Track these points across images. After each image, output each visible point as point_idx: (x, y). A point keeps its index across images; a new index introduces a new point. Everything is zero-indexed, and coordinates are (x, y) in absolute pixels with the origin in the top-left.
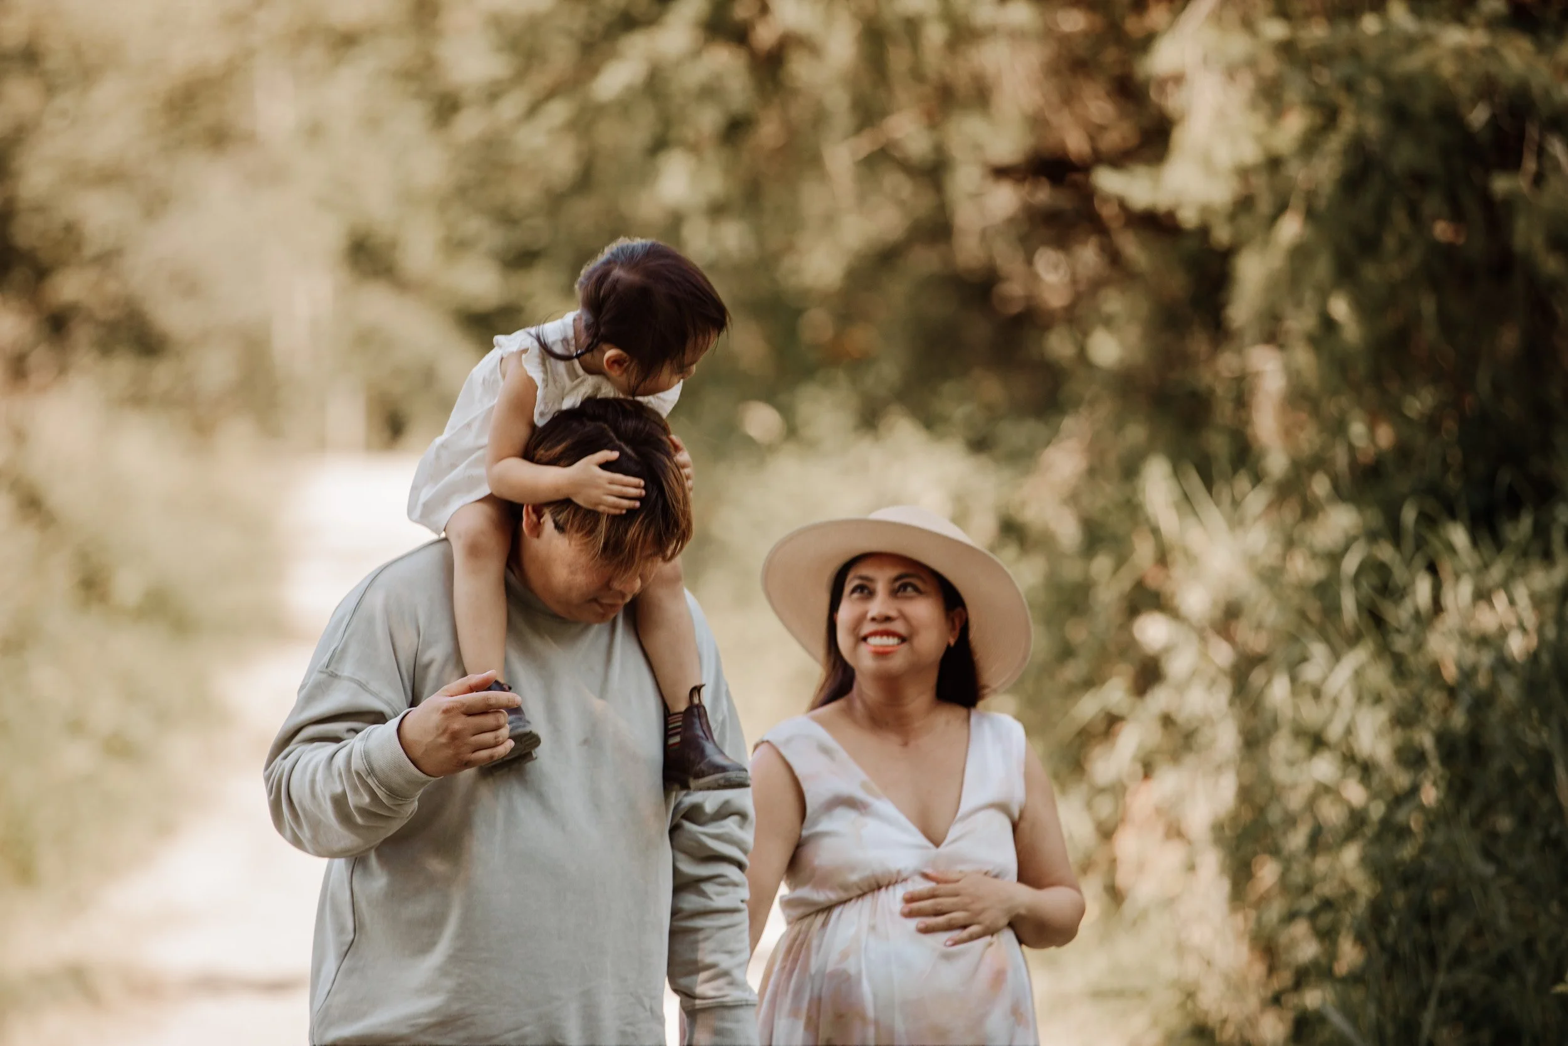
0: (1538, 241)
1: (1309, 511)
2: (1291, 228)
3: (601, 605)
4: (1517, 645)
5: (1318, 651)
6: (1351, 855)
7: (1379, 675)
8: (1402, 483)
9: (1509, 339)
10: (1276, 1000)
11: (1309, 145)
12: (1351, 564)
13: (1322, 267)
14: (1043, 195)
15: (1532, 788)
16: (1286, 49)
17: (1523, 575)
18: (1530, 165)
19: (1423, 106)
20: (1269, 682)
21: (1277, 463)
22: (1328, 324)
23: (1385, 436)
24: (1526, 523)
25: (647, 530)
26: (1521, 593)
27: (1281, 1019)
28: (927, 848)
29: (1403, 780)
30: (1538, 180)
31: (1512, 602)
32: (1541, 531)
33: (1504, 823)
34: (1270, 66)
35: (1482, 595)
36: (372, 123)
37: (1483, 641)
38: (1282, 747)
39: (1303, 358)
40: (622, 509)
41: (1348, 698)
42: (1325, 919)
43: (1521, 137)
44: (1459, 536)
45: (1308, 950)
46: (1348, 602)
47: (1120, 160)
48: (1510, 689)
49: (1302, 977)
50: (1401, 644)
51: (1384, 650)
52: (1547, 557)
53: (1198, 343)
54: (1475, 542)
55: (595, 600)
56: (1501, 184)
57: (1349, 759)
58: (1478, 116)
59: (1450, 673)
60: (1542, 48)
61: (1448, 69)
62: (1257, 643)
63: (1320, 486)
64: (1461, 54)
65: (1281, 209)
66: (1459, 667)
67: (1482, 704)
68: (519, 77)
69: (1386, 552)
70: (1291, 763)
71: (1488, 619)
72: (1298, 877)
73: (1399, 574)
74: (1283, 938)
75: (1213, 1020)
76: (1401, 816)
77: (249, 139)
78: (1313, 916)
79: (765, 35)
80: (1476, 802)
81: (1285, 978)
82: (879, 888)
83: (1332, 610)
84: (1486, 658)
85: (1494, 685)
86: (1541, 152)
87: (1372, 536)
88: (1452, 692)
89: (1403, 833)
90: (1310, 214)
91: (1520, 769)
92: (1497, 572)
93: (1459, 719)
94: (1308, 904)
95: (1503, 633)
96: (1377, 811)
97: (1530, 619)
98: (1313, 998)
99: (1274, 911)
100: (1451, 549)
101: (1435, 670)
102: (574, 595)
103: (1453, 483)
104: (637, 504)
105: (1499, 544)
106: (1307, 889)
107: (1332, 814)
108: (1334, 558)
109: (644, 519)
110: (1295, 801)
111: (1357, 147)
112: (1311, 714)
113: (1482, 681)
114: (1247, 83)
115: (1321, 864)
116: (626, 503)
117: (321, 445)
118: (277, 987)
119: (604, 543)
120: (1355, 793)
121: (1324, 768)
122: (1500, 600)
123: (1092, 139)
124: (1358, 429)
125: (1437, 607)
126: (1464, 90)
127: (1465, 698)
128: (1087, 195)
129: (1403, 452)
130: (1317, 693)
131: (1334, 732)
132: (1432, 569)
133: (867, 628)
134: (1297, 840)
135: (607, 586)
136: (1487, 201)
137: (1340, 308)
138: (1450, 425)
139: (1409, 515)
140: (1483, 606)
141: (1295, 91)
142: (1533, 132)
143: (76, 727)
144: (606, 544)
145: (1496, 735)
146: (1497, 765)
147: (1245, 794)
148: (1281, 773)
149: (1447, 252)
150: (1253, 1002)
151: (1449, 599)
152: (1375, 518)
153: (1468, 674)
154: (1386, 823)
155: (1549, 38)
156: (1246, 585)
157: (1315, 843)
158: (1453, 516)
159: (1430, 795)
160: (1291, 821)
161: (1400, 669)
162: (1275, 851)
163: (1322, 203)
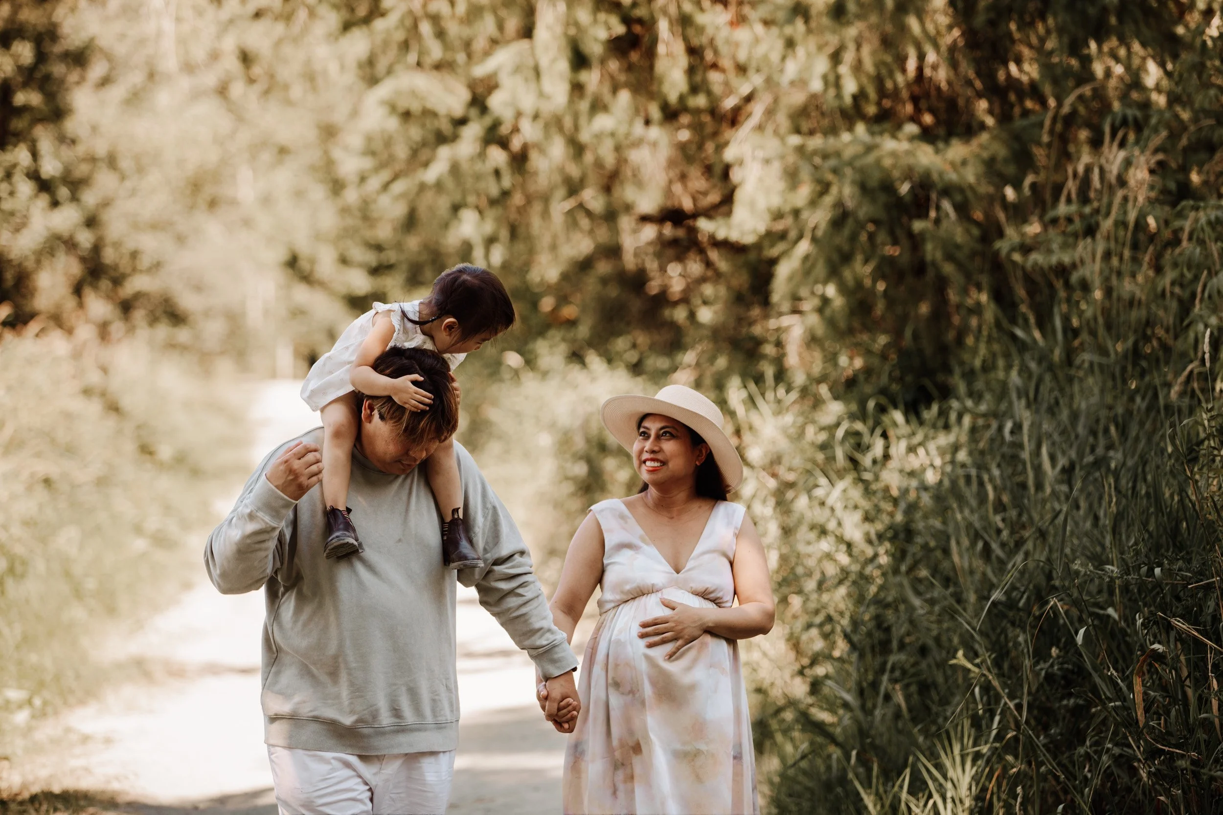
0: (939, 255)
1: (817, 403)
2: (804, 247)
3: (403, 464)
4: (931, 477)
5: (823, 481)
6: (842, 591)
7: (856, 494)
8: (868, 389)
9: (924, 309)
10: (801, 673)
11: (813, 203)
12: (840, 433)
13: (821, 269)
14: (668, 230)
15: (938, 554)
16: (800, 150)
17: (933, 438)
18: (933, 214)
19: (873, 182)
20: (796, 497)
21: (799, 379)
22: (825, 301)
23: (858, 363)
24: (935, 408)
25: (432, 423)
26: (932, 446)
27: (804, 682)
28: (672, 573)
29: (869, 552)
30: (937, 222)
31: (927, 453)
32: (943, 413)
33: (924, 573)
34: (791, 159)
35: (912, 449)
36: (299, 194)
37: (912, 474)
38: (803, 534)
39: (813, 319)
40: (418, 409)
41: (839, 506)
42: (828, 628)
43: (928, 199)
44: (898, 416)
45: (819, 645)
46: (840, 453)
47: (709, 213)
48: (926, 499)
49: (814, 661)
50: (867, 476)
51: (860, 480)
52: (947, 427)
53: (756, 312)
54: (908, 421)
55: (399, 461)
56: (918, 226)
57: (840, 539)
58: (904, 188)
59: (895, 493)
60: (937, 151)
61: (887, 162)
62: (791, 477)
63: (824, 390)
64: (894, 154)
65: (800, 237)
66: (899, 489)
67: (912, 508)
68: (377, 169)
69: (859, 426)
70: (809, 543)
71: (915, 462)
72: (812, 605)
73: (866, 439)
74: (804, 637)
75: (766, 685)
76: (869, 570)
77: (233, 202)
78: (821, 625)
79: (516, 144)
80: (909, 560)
81: (806, 661)
82: (644, 594)
83: (831, 459)
84: (914, 483)
85: (919, 498)
86: (938, 208)
87: (852, 417)
88: (895, 501)
89: (868, 579)
90: (814, 240)
91: (932, 544)
92: (919, 438)
93: (899, 517)
94: (818, 620)
95: (924, 470)
96: (855, 568)
97: (938, 462)
98: (820, 671)
99: (799, 625)
100: (895, 424)
101: (887, 489)
102: (388, 458)
103: (895, 387)
104: (428, 408)
105: (921, 423)
106: (817, 612)
107: (831, 570)
108: (832, 429)
109: (430, 416)
110: (811, 563)
111: (839, 204)
112: (819, 515)
113: (912, 496)
114: (776, 167)
115: (825, 597)
116: (421, 406)
117: (273, 374)
118: (245, 671)
119: (405, 427)
120: (844, 559)
121: (825, 545)
122: (921, 451)
123: (695, 200)
124: (843, 360)
125: (887, 457)
126: (896, 174)
127: (903, 505)
128: (693, 231)
129: (868, 371)
130: (822, 504)
131: (832, 525)
132: (885, 435)
133: (645, 456)
134: (810, 585)
135: (406, 453)
136: (911, 235)
137: (831, 290)
138: (893, 356)
139: (871, 404)
140: (912, 455)
141: (805, 174)
142: (934, 196)
143: (138, 530)
144: (406, 428)
145: (920, 525)
146: (919, 540)
147: (784, 559)
148: (802, 548)
149: (890, 261)
150: (787, 674)
151: (893, 451)
152: (854, 407)
153: (905, 492)
154: (861, 575)
155: (941, 145)
156: (783, 444)
157: (820, 585)
158: (896, 407)
159: (884, 560)
160: (809, 574)
161: (868, 492)
162: (800, 592)
163: (820, 233)
